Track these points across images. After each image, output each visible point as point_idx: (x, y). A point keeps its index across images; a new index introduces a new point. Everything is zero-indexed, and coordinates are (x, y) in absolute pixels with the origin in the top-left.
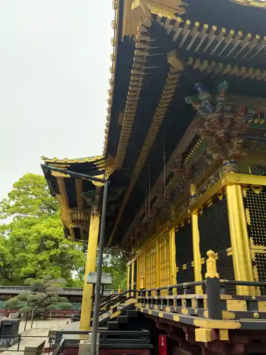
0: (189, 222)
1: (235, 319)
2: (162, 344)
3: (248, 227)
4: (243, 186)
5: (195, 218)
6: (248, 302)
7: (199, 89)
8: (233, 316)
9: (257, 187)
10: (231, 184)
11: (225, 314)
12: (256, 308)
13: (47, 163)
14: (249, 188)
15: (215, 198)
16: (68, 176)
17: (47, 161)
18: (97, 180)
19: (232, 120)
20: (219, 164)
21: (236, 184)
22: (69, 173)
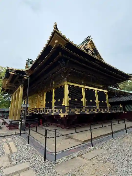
0: (51, 91)
1: (67, 113)
2: (41, 121)
3: (68, 94)
4: (68, 85)
5: (54, 90)
6: (69, 110)
7: (63, 61)
8: (67, 112)
9: (71, 85)
10: (66, 84)
11: (66, 112)
12: (71, 111)
13: (8, 69)
14: (69, 85)
15: (61, 87)
16: (15, 74)
17: (8, 68)
18: (25, 77)
19: (68, 69)
20: (64, 78)
21: (67, 84)
22: (16, 74)
